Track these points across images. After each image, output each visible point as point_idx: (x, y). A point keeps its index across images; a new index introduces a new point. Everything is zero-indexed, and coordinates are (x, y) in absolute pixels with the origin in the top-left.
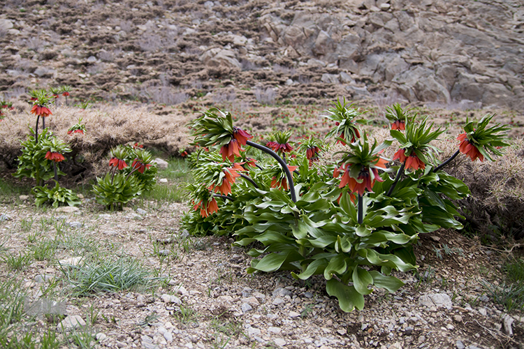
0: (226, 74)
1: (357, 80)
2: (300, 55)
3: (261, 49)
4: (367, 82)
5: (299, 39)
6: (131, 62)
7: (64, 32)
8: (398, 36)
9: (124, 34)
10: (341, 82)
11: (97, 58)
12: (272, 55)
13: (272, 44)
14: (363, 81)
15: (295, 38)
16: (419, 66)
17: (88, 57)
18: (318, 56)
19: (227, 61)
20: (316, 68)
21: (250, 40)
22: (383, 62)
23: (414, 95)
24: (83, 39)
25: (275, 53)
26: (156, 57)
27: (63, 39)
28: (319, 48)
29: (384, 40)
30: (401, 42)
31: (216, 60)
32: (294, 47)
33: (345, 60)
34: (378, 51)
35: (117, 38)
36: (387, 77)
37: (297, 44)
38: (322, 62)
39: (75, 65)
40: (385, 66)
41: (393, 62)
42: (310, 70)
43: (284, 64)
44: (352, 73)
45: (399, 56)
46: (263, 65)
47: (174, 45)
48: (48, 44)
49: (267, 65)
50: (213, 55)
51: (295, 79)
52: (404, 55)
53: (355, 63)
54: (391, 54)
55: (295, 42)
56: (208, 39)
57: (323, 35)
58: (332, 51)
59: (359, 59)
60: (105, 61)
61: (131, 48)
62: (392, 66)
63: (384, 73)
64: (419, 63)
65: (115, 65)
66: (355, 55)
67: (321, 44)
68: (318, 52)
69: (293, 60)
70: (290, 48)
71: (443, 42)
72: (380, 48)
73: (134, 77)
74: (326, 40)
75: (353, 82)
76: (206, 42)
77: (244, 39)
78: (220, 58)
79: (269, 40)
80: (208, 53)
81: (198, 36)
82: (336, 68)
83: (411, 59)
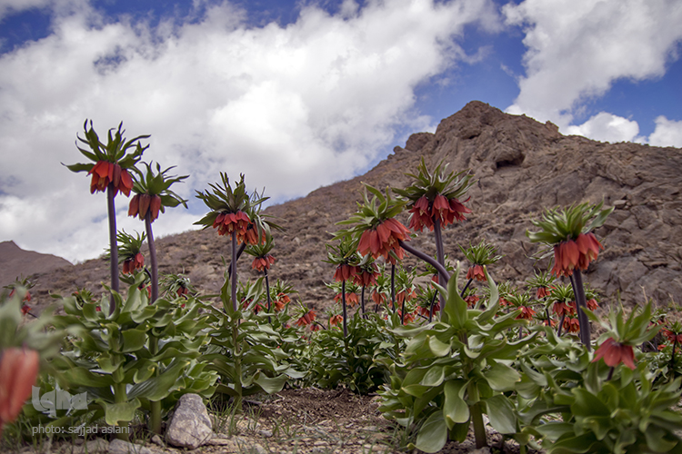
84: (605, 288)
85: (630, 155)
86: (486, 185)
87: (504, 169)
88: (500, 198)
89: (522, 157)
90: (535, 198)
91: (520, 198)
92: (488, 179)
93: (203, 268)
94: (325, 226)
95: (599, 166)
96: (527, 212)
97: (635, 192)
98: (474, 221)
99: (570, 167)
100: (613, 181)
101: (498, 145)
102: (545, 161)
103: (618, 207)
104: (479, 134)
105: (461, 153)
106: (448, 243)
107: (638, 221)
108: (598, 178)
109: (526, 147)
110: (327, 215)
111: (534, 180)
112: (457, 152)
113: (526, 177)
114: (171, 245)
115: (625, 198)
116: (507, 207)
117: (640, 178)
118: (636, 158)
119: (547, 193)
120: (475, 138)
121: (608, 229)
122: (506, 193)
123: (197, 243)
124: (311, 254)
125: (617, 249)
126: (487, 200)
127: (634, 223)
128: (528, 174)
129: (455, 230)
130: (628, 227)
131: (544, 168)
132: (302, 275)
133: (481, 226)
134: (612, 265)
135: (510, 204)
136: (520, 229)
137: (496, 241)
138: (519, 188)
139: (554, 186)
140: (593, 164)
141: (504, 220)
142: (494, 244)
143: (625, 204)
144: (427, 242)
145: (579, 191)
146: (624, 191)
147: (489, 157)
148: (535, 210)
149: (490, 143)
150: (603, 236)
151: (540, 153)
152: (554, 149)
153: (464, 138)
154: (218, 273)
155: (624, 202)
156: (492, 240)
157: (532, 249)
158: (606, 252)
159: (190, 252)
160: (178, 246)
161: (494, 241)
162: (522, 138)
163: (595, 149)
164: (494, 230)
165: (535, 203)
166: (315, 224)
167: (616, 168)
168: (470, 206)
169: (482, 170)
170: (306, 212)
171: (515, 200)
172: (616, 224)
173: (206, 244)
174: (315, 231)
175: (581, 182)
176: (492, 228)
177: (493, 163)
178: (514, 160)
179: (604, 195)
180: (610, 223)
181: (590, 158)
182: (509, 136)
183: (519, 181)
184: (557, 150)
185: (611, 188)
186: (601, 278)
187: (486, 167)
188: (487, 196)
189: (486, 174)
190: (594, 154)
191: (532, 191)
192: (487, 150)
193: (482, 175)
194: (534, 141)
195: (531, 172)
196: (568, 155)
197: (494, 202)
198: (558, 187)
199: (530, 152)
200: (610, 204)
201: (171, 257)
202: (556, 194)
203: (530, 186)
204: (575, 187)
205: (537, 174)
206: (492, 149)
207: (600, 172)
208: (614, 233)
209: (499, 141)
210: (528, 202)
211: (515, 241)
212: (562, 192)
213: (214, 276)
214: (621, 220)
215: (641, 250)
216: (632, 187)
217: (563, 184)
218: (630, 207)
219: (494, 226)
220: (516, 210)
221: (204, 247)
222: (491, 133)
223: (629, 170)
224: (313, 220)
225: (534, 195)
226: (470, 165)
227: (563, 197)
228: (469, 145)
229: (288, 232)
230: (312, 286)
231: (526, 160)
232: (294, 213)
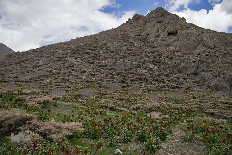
0: (143, 79)
1: (193, 82)
2: (174, 72)
3: (159, 70)
4: (197, 83)
5: (174, 66)
6: (111, 74)
7: (91, 63)
8: (211, 65)
9: (111, 64)
10: (187, 82)
11: (100, 72)
12: (163, 72)
13: (164, 68)
14: (195, 82)
15: (172, 66)
16: (217, 77)
17: (96, 72)
18: (180, 72)
19: (145, 74)
20: (178, 77)
21: (156, 67)
22: (204, 75)
23: (214, 88)
24: (97, 66)
25: (164, 71)
26: (120, 72)
27: (90, 65)
28: (181, 70)
29: (206, 67)
30: (212, 67)
31: (141, 74)
33: (190, 74)
34: (203, 71)
35: (109, 65)
36: (205, 81)
37: (173, 68)
38: (181, 75)
39: (91, 75)
40: (205, 77)
41: (208, 75)
42: (176, 78)
43: (167, 75)
44: (192, 79)
45: (210, 73)
46: (159, 75)
47: (127, 68)
48: (85, 67)
49: (160, 76)
50: (140, 72)
51: (169, 81)
52: (212, 73)
53: (194, 75)
54: (208, 72)
55: (172, 67)
56: (140, 66)
57: (183, 65)
58: (186, 70)
59: (196, 74)
60: (102, 74)
61: (112, 69)
62: (207, 77)
63: (204, 79)
64: (218, 76)
65: (105, 75)
66: (194, 72)
67: (182, 68)
68: (181, 71)
69: (171, 74)
70: (170, 69)
71: (229, 67)
72: (204, 70)
73: (109, 79)
74: (183, 67)
75: (192, 83)
76: (140, 67)
77: (154, 66)
78: (142, 73)
79: (163, 66)
80: (138, 71)
81: (137, 65)
82: (186, 77)
83: (215, 74)
84: (200, 80)
85: (212, 38)
86: (164, 40)
87: (170, 35)
88: (169, 45)
89: (177, 33)
90: (180, 47)
91: (175, 46)
92: (165, 38)
93: (72, 59)
94: (109, 48)
95: (202, 40)
96: (177, 52)
97: (212, 51)
98: (159, 52)
99: (192, 39)
100: (206, 46)
101: (169, 27)
102: (184, 35)
103: (207, 55)
104: (163, 22)
105: (156, 27)
106: (151, 59)
107: (212, 61)
108: (201, 44)
109: (179, 29)
110: (109, 43)
111: (180, 41)
112: (154, 27)
113: (178, 40)
114: (57, 49)
115: (209, 52)
116: (170, 49)
117: (214, 46)
118: (214, 39)
119: (184, 46)
120: (161, 23)
121: (203, 62)
122: (170, 44)
123: (66, 49)
124: (107, 58)
125: (205, 68)
126: (164, 46)
127: (211, 61)
128: (178, 39)
129: (153, 55)
130: (209, 62)
131: (184, 38)
132: (106, 66)
133: (162, 54)
134: (203, 73)
135: (171, 48)
136: (175, 58)
137: (167, 61)
138: (175, 43)
139: (186, 44)
140: (201, 39)
141: (170, 53)
142: (166, 62)
143: (209, 54)
144: (144, 58)
145: (195, 47)
146: (209, 50)
147: (166, 31)
148: (180, 51)
149: (166, 26)
150: (201, 64)
151: (183, 32)
152: (187, 31)
153: (157, 22)
154: (78, 62)
155: (209, 53)
156: (166, 60)
157: (179, 65)
158: (202, 69)
159: (65, 53)
160: (59, 49)
161: (167, 60)
162: (178, 26)
163: (201, 34)
164: (167, 57)
165: (180, 49)
167: (208, 42)
168: (158, 47)
169: (163, 35)
170: (102, 41)
171: (173, 47)
172: (206, 61)
173: (69, 50)
174: (106, 49)
175: (196, 45)
176: (166, 56)
177: (167, 33)
178: (174, 33)
179: (203, 50)
180: (204, 60)
181: (200, 37)
182: (174, 25)
183: (175, 41)
184: (189, 32)
185: (204, 48)
186: (199, 77)
187: (164, 34)
188: (164, 44)
189: (164, 36)
190: (201, 36)
191: (179, 45)
192: (165, 28)
193: (163, 36)
194: (181, 28)
195: (180, 38)
196: (192, 35)
197: (166, 46)
198: (188, 45)
199: (180, 31)
200: (204, 54)
201: (58, 53)
202: (187, 47)
203: (179, 43)
204: (194, 46)
205: (181, 39)
206: (167, 28)
207: (202, 42)
208: (205, 63)
209: (170, 26)
210: (177, 48)
211: (173, 61)
212: (189, 47)
213: (76, 63)
214: (207, 59)
215: (212, 70)
216: (212, 49)
217: (190, 44)
218: (211, 55)
219: (167, 55)
220: (174, 51)
221: (69, 51)
222: (167, 22)
223: (211, 43)
224: (105, 45)
225: (180, 46)
226: (159, 33)
227: (189, 48)
228: (159, 25)
229: (97, 48)
230: (110, 69)
231: (178, 34)
232: (97, 41)
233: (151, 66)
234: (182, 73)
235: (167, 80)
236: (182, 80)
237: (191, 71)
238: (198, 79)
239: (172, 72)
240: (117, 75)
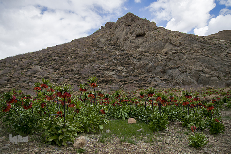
0: (109, 81)
1: (161, 80)
2: (143, 72)
3: (128, 71)
4: (165, 80)
5: (142, 66)
6: (75, 78)
7: (57, 69)
8: (178, 62)
9: (78, 69)
10: (155, 81)
11: (64, 78)
12: (132, 73)
13: (132, 69)
14: (164, 80)
15: (140, 66)
16: (184, 73)
17: (60, 77)
18: (149, 72)
19: (112, 76)
20: (147, 77)
21: (124, 68)
22: (172, 72)
23: (182, 84)
24: (62, 71)
25: (133, 72)
26: (85, 76)
27: (55, 72)
28: (149, 69)
29: (173, 64)
30: (179, 64)
32: (140, 70)
33: (158, 73)
34: (171, 68)
35: (75, 70)
36: (173, 78)
37: (142, 68)
38: (150, 74)
39: (54, 80)
40: (172, 74)
41: (176, 72)
42: (144, 77)
43: (135, 76)
44: (161, 78)
45: (178, 70)
46: (127, 77)
47: (94, 71)
48: (48, 73)
49: (128, 77)
50: (107, 74)
51: (137, 81)
52: (179, 69)
53: (162, 74)
54: (175, 69)
55: (141, 68)
56: (108, 69)
57: (151, 64)
58: (154, 70)
59: (164, 72)
60: (66, 79)
61: (78, 74)
62: (175, 74)
63: (172, 76)
64: (185, 72)
65: (69, 80)
66: (162, 70)
67: (150, 67)
68: (149, 70)
69: (139, 74)
70: (139, 70)
71: (195, 63)
73: (73, 83)
74: (151, 66)
75: (160, 81)
76: (107, 70)
78: (109, 75)
79: (132, 67)
80: (105, 74)
81: (104, 68)
82: (155, 76)
83: (182, 70)
84: (168, 78)
85: (178, 36)
86: (133, 43)
87: (139, 37)
88: (137, 47)
89: (145, 34)
90: (148, 48)
91: (143, 47)
92: (133, 41)
93: (36, 67)
94: (78, 54)
95: (169, 39)
96: (145, 52)
97: (179, 48)
98: (129, 54)
99: (160, 39)
100: (173, 44)
101: (137, 29)
102: (152, 36)
103: (174, 53)
105: (125, 31)
106: (120, 61)
107: (179, 58)
108: (168, 43)
109: (146, 31)
110: (79, 50)
111: (148, 42)
112: (123, 30)
113: (146, 41)
114: (23, 58)
115: (176, 50)
116: (139, 50)
117: (180, 44)
118: (180, 37)
119: (152, 46)
120: (130, 26)
121: (171, 60)
122: (139, 46)
123: (33, 58)
124: (74, 63)
125: (172, 66)
126: (133, 48)
127: (178, 58)
128: (146, 40)
129: (122, 57)
130: (176, 59)
131: (152, 38)
132: (72, 71)
133: (131, 56)
134: (171, 71)
135: (140, 49)
136: (143, 58)
137: (136, 61)
138: (143, 44)
139: (154, 44)
140: (167, 38)
141: (138, 54)
142: (135, 63)
143: (176, 52)
144: (113, 61)
145: (162, 47)
146: (176, 48)
147: (134, 33)
148: (148, 52)
149: (135, 28)
150: (169, 62)
151: (151, 33)
152: (155, 32)
153: (126, 26)
154: (42, 69)
155: (175, 51)
156: (134, 61)
157: (147, 65)
158: (169, 67)
159: (31, 61)
160: (25, 58)
161: (135, 61)
162: (145, 28)
163: (168, 33)
164: (135, 58)
165: (148, 50)
166: (75, 53)
167: (174, 40)
168: (127, 49)
169: (132, 37)
170: (71, 48)
171: (142, 48)
172: (173, 58)
173: (36, 58)
174: (75, 55)
175: (163, 44)
176: (134, 57)
177: (135, 35)
178: (142, 34)
179: (170, 48)
180: (171, 58)
181: (166, 36)
182: (141, 27)
183: (143, 42)
184: (156, 32)
185: (172, 46)
186: (167, 75)
187: (133, 37)
188: (133, 46)
189: (133, 39)
190: (168, 35)
191: (148, 45)
192: (134, 31)
193: (132, 39)
194: (149, 29)
195: (148, 39)
196: (159, 35)
197: (135, 48)
198: (156, 45)
199: (148, 32)
200: (171, 52)
201: (23, 62)
202: (155, 47)
203: (147, 44)
204: (161, 45)
205: (149, 40)
206: (135, 30)
207: (169, 41)
208: (172, 61)
209: (138, 28)
210: (146, 49)
211: (142, 62)
212: (157, 47)
213: (40, 70)
214: (174, 57)
215: (179, 67)
216: (178, 47)
217: (157, 44)
218: (177, 53)
219: (135, 56)
220: (142, 52)
221: (35, 59)
222: (135, 25)
223: (177, 41)
224: (74, 51)
225: (148, 47)
226: (128, 36)
227: (157, 48)
228: (128, 28)
229: (65, 55)
230: (75, 74)
231: (146, 35)
232: (67, 48)
233: (119, 68)
234: (151, 72)
235: (135, 81)
236: (150, 79)
237: (159, 69)
238: (166, 77)
239: (141, 72)
240: (82, 79)
